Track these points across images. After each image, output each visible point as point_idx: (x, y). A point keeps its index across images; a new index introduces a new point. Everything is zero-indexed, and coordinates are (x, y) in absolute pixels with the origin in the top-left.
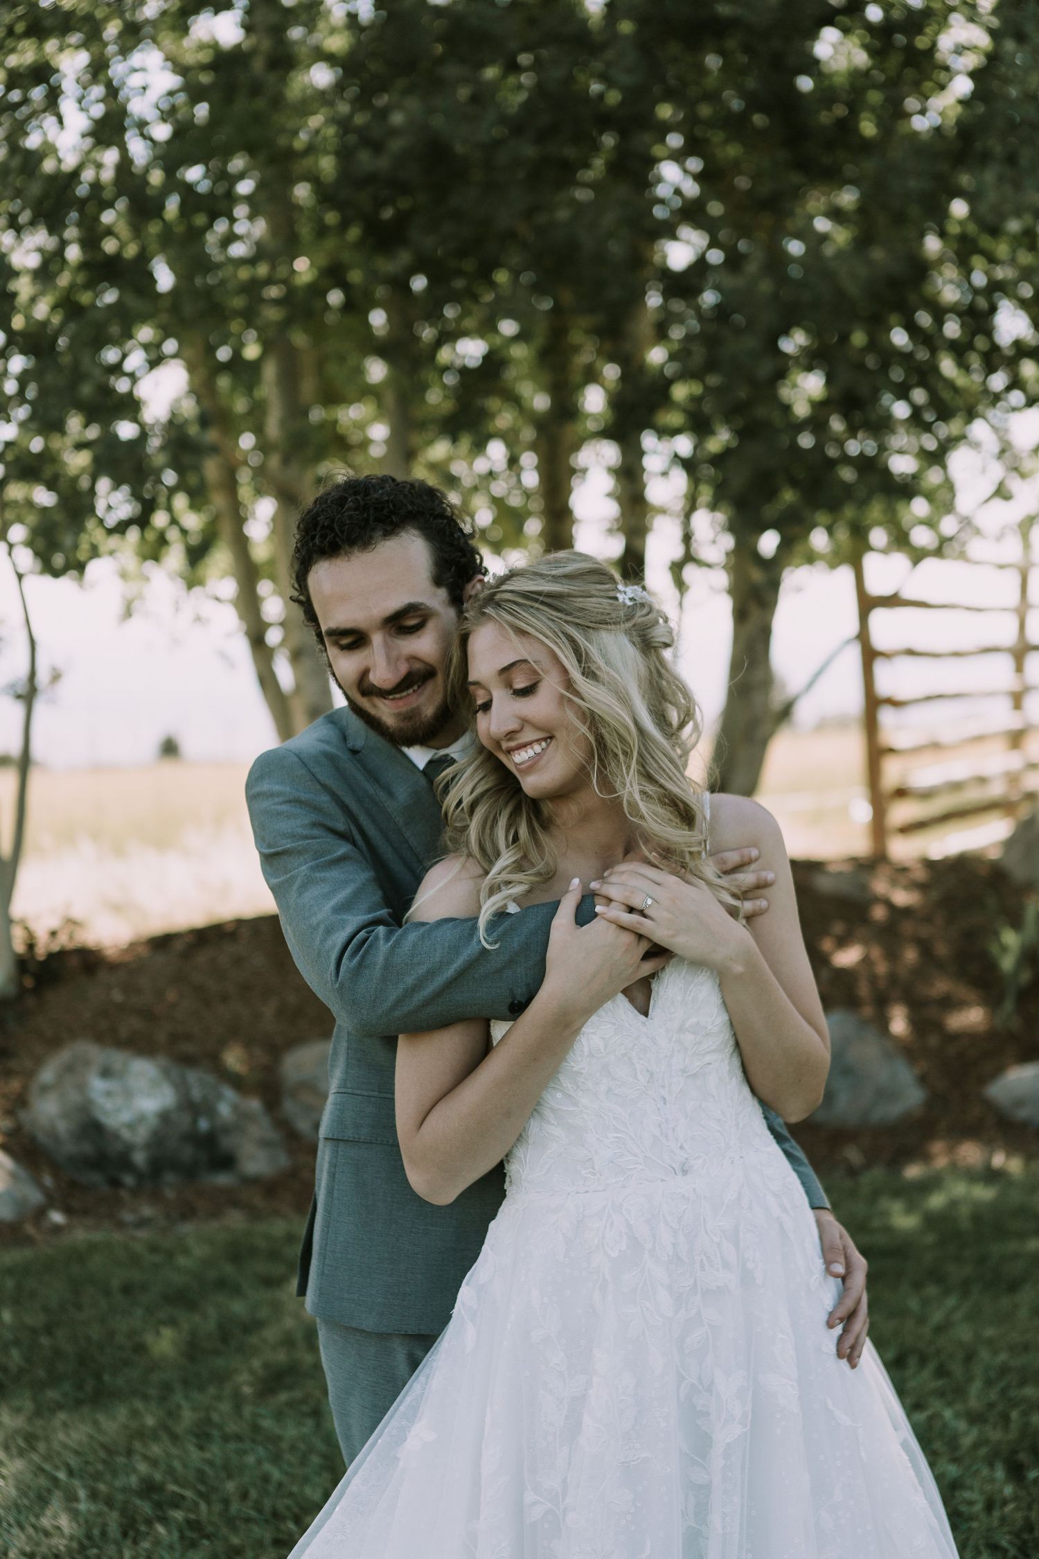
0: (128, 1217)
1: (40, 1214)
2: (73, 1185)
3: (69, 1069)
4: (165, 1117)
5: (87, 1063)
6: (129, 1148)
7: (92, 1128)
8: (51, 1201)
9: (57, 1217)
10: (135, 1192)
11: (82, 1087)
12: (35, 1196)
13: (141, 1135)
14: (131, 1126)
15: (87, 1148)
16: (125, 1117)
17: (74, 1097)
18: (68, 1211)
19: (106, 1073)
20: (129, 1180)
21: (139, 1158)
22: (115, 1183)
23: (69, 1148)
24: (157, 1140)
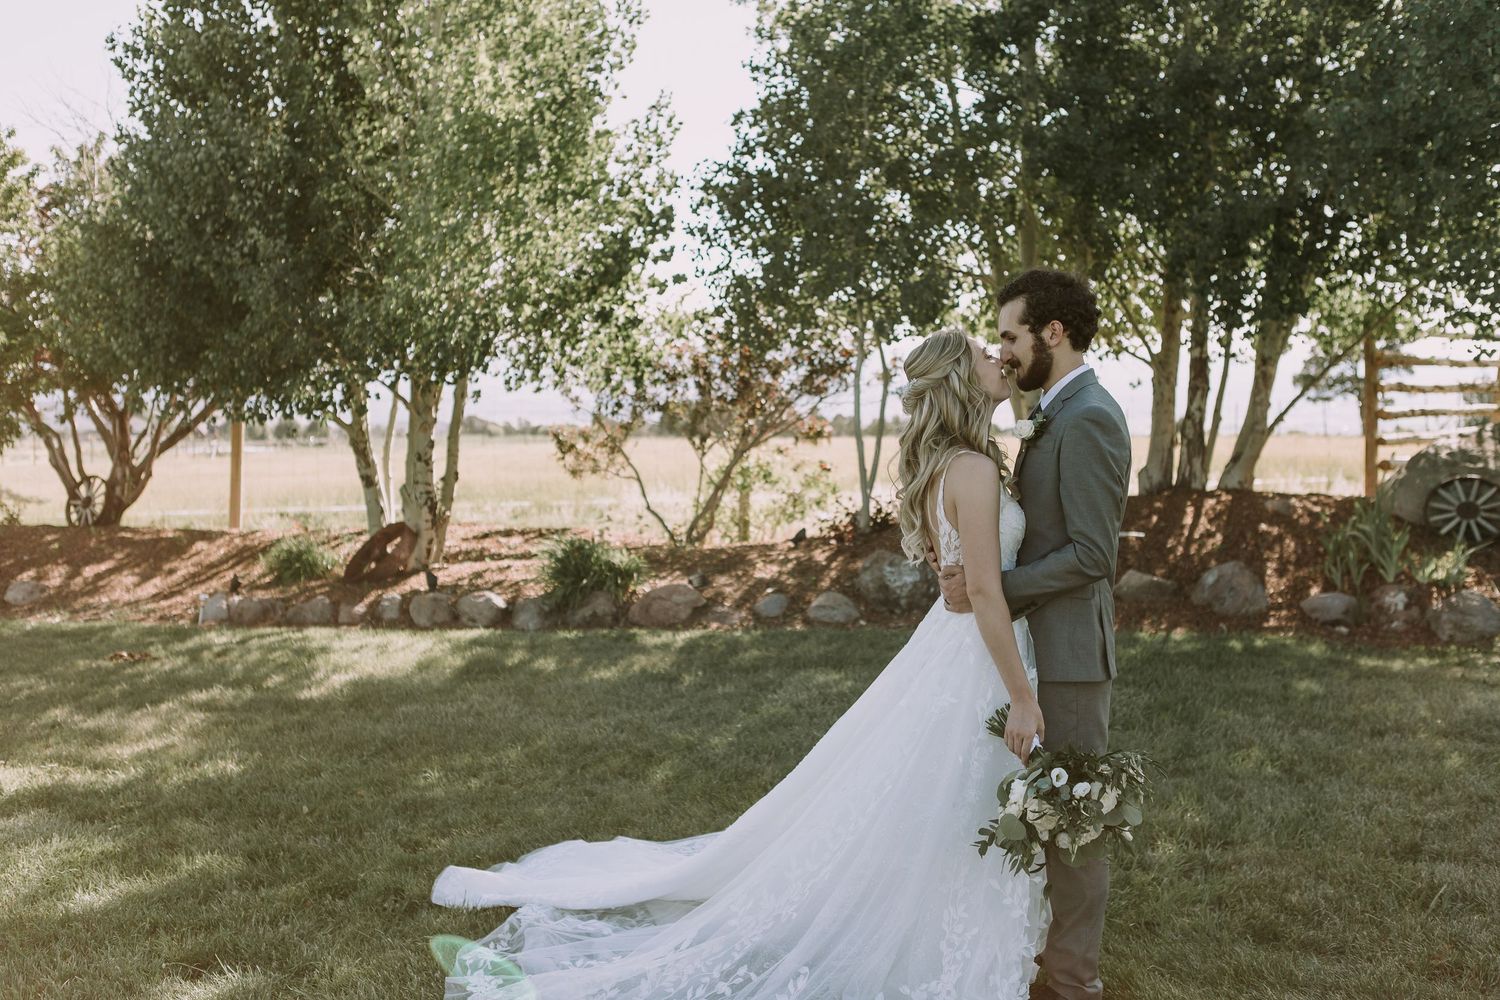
0: (892, 625)
1: (856, 620)
2: (873, 611)
3: (876, 561)
4: (915, 584)
5: (884, 559)
6: (899, 598)
7: (884, 587)
8: (862, 617)
9: (862, 623)
10: (900, 617)
11: (881, 570)
12: (855, 614)
13: (906, 591)
14: (901, 587)
15: (881, 596)
16: (898, 584)
17: (877, 573)
18: (868, 621)
19: (891, 564)
20: (898, 611)
21: (903, 602)
22: (892, 612)
23: (873, 596)
24: (911, 595)
